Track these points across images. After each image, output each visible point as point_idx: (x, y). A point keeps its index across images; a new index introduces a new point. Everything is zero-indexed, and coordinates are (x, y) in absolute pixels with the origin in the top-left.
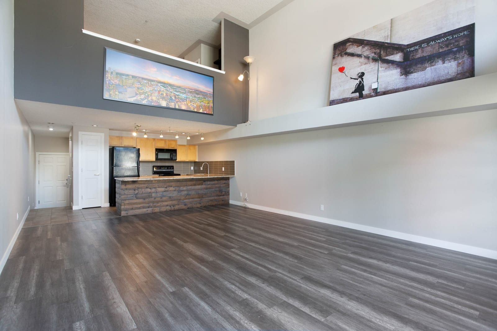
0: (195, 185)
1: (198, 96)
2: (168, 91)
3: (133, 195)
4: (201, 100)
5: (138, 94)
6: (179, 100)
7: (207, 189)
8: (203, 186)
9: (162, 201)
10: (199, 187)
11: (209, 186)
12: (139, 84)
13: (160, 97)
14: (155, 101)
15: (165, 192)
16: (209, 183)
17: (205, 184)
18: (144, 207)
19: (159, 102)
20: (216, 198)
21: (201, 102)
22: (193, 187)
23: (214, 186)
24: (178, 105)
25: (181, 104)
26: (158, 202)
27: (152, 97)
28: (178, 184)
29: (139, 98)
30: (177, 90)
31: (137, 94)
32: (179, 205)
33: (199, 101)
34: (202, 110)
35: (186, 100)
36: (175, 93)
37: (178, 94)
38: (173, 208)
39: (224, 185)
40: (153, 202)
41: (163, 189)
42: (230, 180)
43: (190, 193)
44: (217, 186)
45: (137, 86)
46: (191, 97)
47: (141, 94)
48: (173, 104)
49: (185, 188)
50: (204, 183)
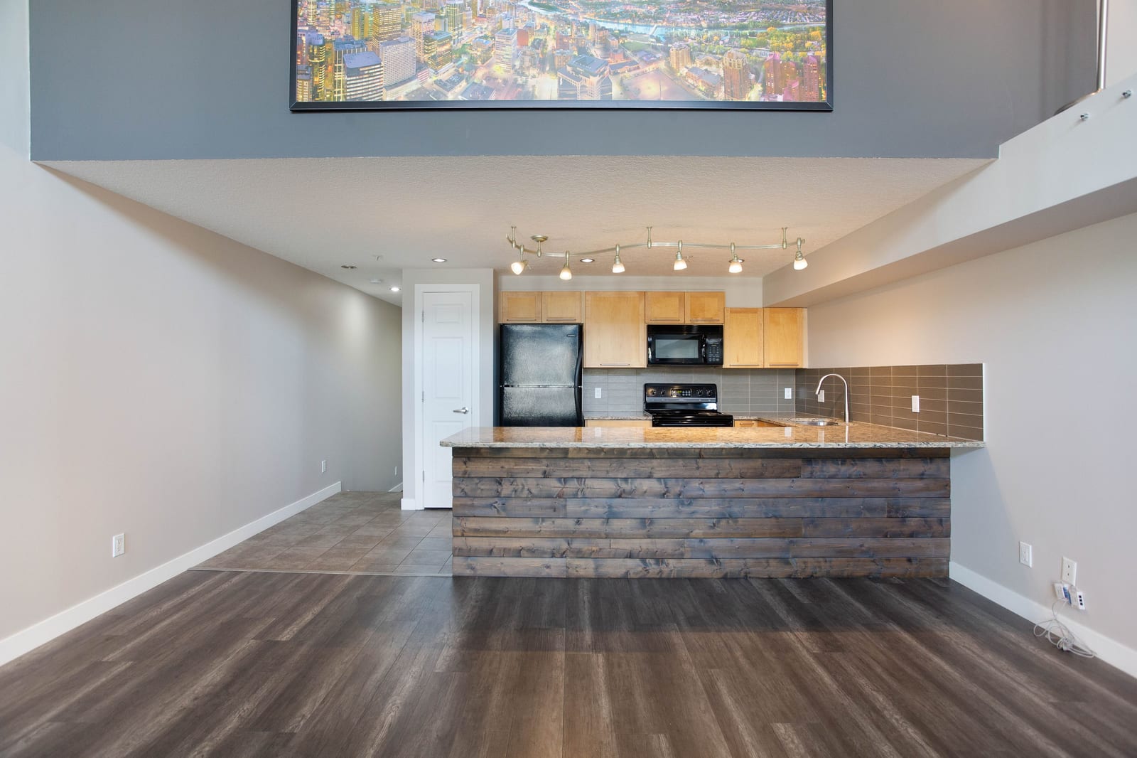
0: (759, 476)
1: (736, 19)
2: (567, 22)
3: (491, 501)
4: (752, 35)
5: (426, 63)
6: (625, 57)
7: (821, 496)
8: (804, 484)
9: (607, 536)
10: (783, 485)
11: (835, 485)
12: (433, 16)
13: (527, 59)
14: (505, 81)
15: (620, 496)
16: (831, 469)
17: (811, 476)
18: (533, 552)
19: (522, 86)
20: (869, 543)
21: (751, 49)
22: (751, 486)
23: (857, 484)
24: (621, 83)
25: (636, 76)
26: (591, 535)
27: (489, 66)
28: (678, 467)
29: (430, 81)
30: (617, 10)
31: (420, 66)
32: (681, 556)
33: (743, 41)
34: (758, 88)
35: (667, 51)
36: (602, 24)
37: (622, 27)
38: (654, 569)
39: (920, 484)
40: (569, 536)
41: (608, 486)
42: (954, 462)
43: (736, 509)
44: (876, 484)
45: (424, 29)
46: (693, 33)
47: (438, 62)
48: (594, 80)
49: (710, 488)
50: (809, 469)
